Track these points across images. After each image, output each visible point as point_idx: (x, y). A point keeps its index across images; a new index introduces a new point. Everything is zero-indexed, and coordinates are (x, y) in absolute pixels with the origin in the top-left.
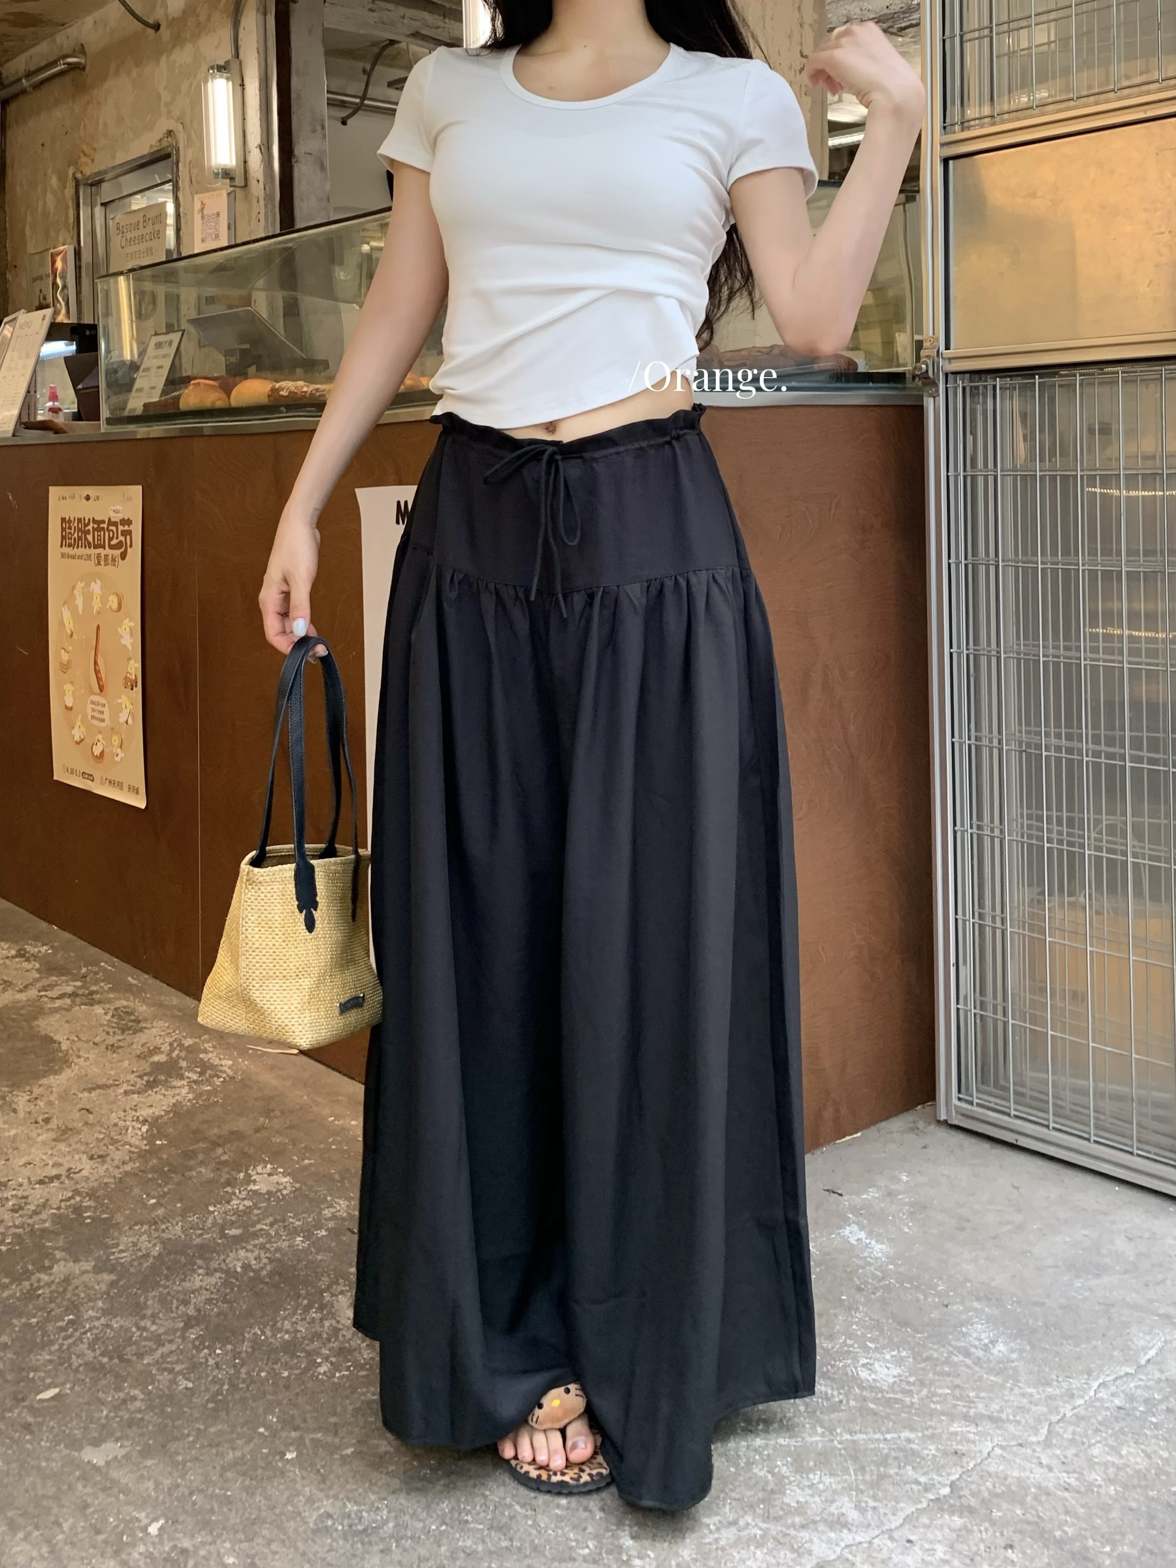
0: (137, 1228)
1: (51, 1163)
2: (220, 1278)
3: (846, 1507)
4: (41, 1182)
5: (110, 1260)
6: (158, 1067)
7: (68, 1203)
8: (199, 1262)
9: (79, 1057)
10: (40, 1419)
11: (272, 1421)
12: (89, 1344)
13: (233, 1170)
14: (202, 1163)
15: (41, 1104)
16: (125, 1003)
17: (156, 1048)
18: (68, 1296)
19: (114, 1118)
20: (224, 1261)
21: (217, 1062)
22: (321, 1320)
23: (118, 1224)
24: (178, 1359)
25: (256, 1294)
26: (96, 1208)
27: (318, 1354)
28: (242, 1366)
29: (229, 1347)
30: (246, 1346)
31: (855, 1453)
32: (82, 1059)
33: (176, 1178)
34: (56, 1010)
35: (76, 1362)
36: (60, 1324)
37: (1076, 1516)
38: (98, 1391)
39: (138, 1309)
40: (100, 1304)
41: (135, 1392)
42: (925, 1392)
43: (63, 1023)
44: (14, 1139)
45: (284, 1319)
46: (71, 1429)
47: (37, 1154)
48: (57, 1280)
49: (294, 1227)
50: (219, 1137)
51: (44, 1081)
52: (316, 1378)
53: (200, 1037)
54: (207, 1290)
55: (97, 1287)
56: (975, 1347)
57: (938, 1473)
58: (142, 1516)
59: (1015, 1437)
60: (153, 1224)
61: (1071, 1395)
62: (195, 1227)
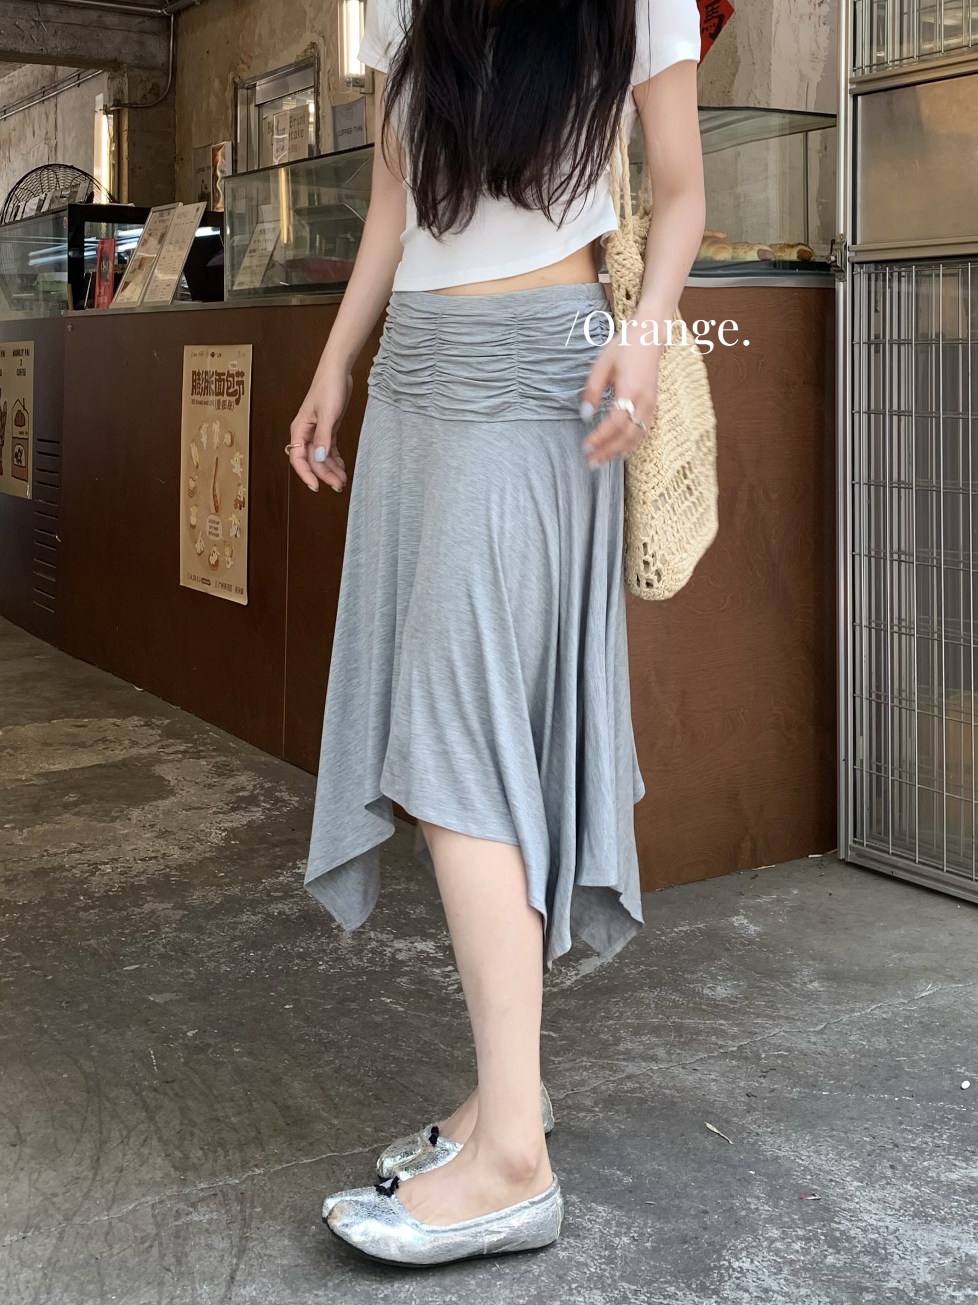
0: (207, 888)
1: (151, 849)
2: (262, 917)
3: (661, 1052)
4: (143, 860)
5: (184, 903)
6: (242, 799)
7: (161, 872)
8: (249, 908)
9: (182, 790)
10: (124, 979)
12: (163, 945)
13: (284, 860)
14: (263, 855)
15: (150, 816)
16: (224, 759)
17: (242, 787)
18: (153, 920)
19: (202, 827)
20: (266, 908)
21: (288, 798)
23: (194, 885)
24: (223, 956)
25: (285, 927)
26: (180, 876)
27: (321, 959)
28: (267, 962)
29: (260, 952)
30: (271, 953)
31: (679, 1029)
32: (185, 792)
33: (242, 862)
34: (170, 761)
35: (152, 953)
36: (146, 934)
37: (819, 1066)
38: (165, 968)
39: (200, 930)
40: (174, 925)
41: (191, 970)
42: (747, 1002)
43: (174, 769)
44: (126, 835)
45: (302, 941)
46: (144, 985)
47: (142, 845)
48: (146, 912)
50: (279, 842)
51: (155, 803)
52: (315, 972)
53: (278, 783)
54: (250, 923)
55: (173, 917)
56: (796, 983)
57: (733, 1040)
58: (184, 1027)
59: (799, 1027)
60: (220, 886)
61: (853, 1011)
62: (250, 890)
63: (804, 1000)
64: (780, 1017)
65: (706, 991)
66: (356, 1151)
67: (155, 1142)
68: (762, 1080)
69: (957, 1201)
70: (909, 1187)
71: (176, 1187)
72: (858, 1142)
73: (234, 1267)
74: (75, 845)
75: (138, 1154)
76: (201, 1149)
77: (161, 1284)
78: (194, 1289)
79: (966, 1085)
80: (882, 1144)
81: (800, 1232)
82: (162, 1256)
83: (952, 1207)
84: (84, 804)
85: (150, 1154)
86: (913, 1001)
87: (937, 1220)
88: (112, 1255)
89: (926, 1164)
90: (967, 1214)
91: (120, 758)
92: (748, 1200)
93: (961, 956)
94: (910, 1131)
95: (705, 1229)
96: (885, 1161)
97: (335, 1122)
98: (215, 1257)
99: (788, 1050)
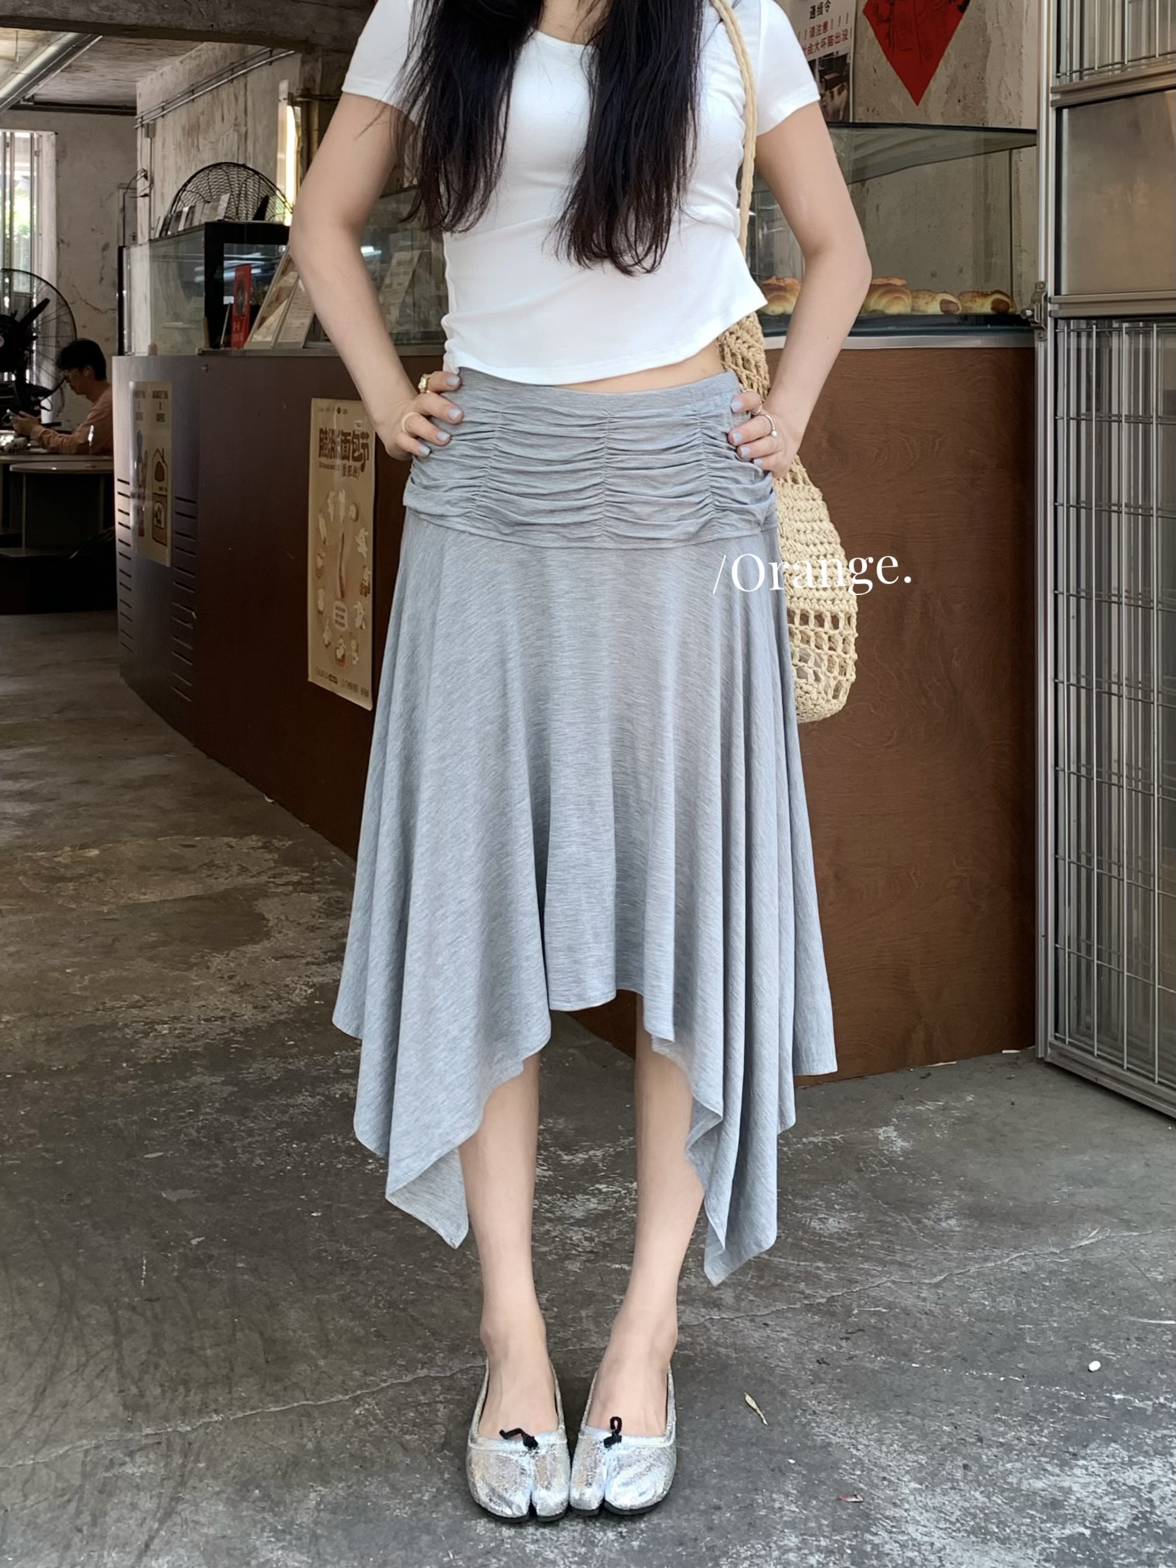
0: (269, 1059)
1: (221, 1007)
2: (321, 1099)
4: (207, 1020)
5: (237, 1078)
7: (222, 1037)
8: (308, 1087)
9: (280, 932)
10: (141, 1169)
11: (315, 1193)
12: (198, 1129)
15: (232, 965)
16: (339, 894)
18: (195, 1096)
19: (288, 980)
20: (330, 1089)
23: (255, 1055)
24: (261, 1147)
25: (343, 1114)
26: (243, 1042)
28: (309, 1156)
29: (304, 1144)
30: (317, 1145)
31: (762, 1267)
32: (282, 935)
33: (320, 1028)
34: (276, 895)
35: (183, 1138)
36: (182, 1114)
37: (919, 1330)
38: (191, 1158)
39: (243, 1112)
40: (217, 1105)
42: (858, 1241)
43: (278, 905)
44: (198, 988)
46: (161, 1178)
47: (213, 1000)
48: (191, 1086)
51: (243, 948)
52: (362, 1172)
54: (305, 1106)
55: (219, 1094)
56: (929, 1219)
57: (825, 1290)
58: (190, 1233)
59: (912, 1277)
60: (284, 1058)
61: (986, 1259)
62: (316, 1063)
63: (930, 1242)
64: (893, 1262)
65: (815, 1224)
66: (333, 1400)
67: (113, 1374)
68: (844, 1343)
69: (1032, 1517)
70: (977, 1494)
71: (118, 1430)
72: (933, 1432)
73: (153, 1534)
74: (136, 997)
75: (90, 1387)
76: (162, 1386)
77: (67, 1547)
78: (101, 1556)
79: (1095, 1366)
80: (963, 1436)
81: (823, 1543)
82: (78, 1513)
83: (1023, 1524)
84: (164, 946)
85: (103, 1388)
86: (1067, 1251)
87: (998, 1539)
88: (23, 1508)
89: (1009, 1466)
90: (1038, 1535)
91: (222, 888)
92: (774, 1496)
93: (1150, 1194)
94: (1004, 1422)
95: (710, 1529)
96: (959, 1458)
97: (321, 1363)
98: (137, 1520)
99: (890, 1306)
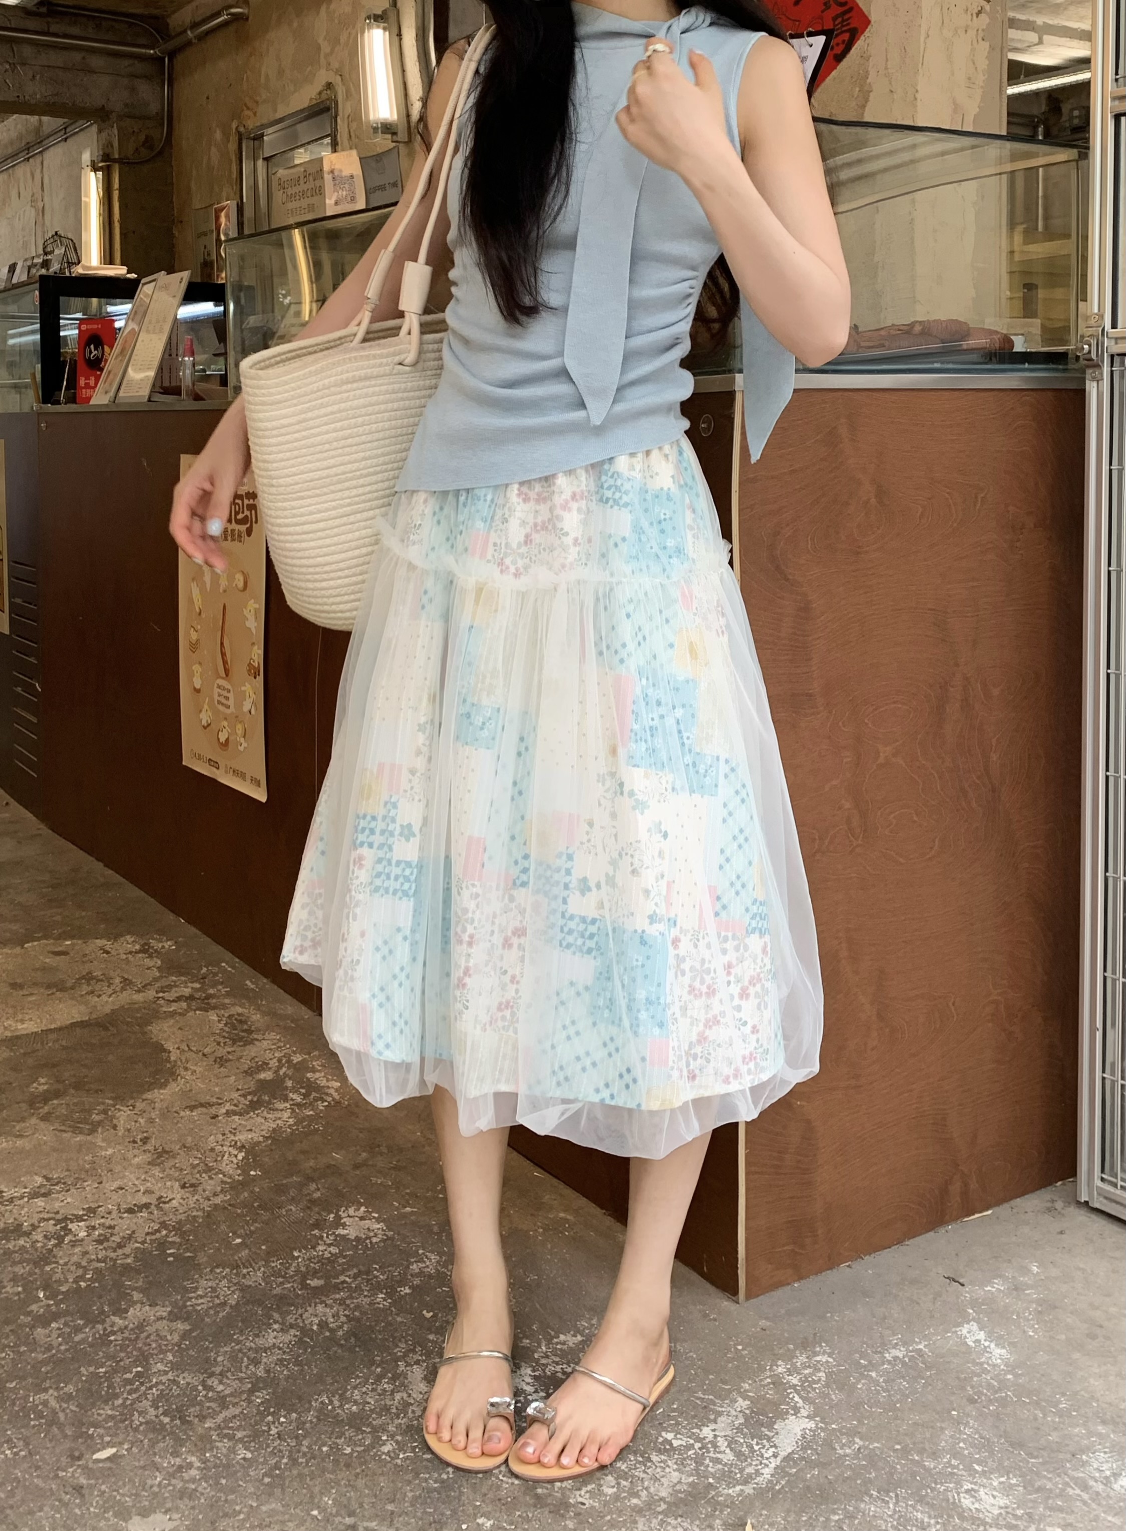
0: (218, 1271)
1: (142, 1189)
2: (295, 1336)
4: (130, 1211)
5: (186, 1307)
6: (263, 1086)
7: (154, 1237)
8: (276, 1316)
9: (186, 1069)
10: (92, 1482)
11: (327, 1503)
12: (153, 1401)
13: (324, 1210)
14: (293, 1200)
15: (142, 1121)
16: (240, 1010)
17: (264, 1063)
18: (140, 1344)
19: (212, 1142)
20: (301, 1315)
21: (323, 1083)
22: (392, 1392)
23: (199, 1265)
24: (241, 1426)
25: (329, 1358)
26: (181, 1245)
27: (384, 1430)
28: (305, 1437)
29: (294, 1415)
30: (311, 1416)
32: (189, 1073)
33: (265, 1215)
34: (173, 1014)
35: (137, 1419)
36: (128, 1376)
38: (155, 1454)
39: (206, 1367)
41: (194, 1459)
43: (175, 1029)
44: (109, 1160)
45: (355, 1388)
46: (123, 1495)
47: (131, 1178)
48: (131, 1325)
49: (378, 1282)
50: (315, 1170)
51: (148, 1095)
52: (377, 1458)
53: (309, 1054)
54: (280, 1349)
55: (169, 1337)
56: (1094, 1479)
60: (235, 1268)
62: (277, 1274)
65: (965, 1501)
74: (39, 1180)
84: (57, 1097)
91: (107, 1010)
